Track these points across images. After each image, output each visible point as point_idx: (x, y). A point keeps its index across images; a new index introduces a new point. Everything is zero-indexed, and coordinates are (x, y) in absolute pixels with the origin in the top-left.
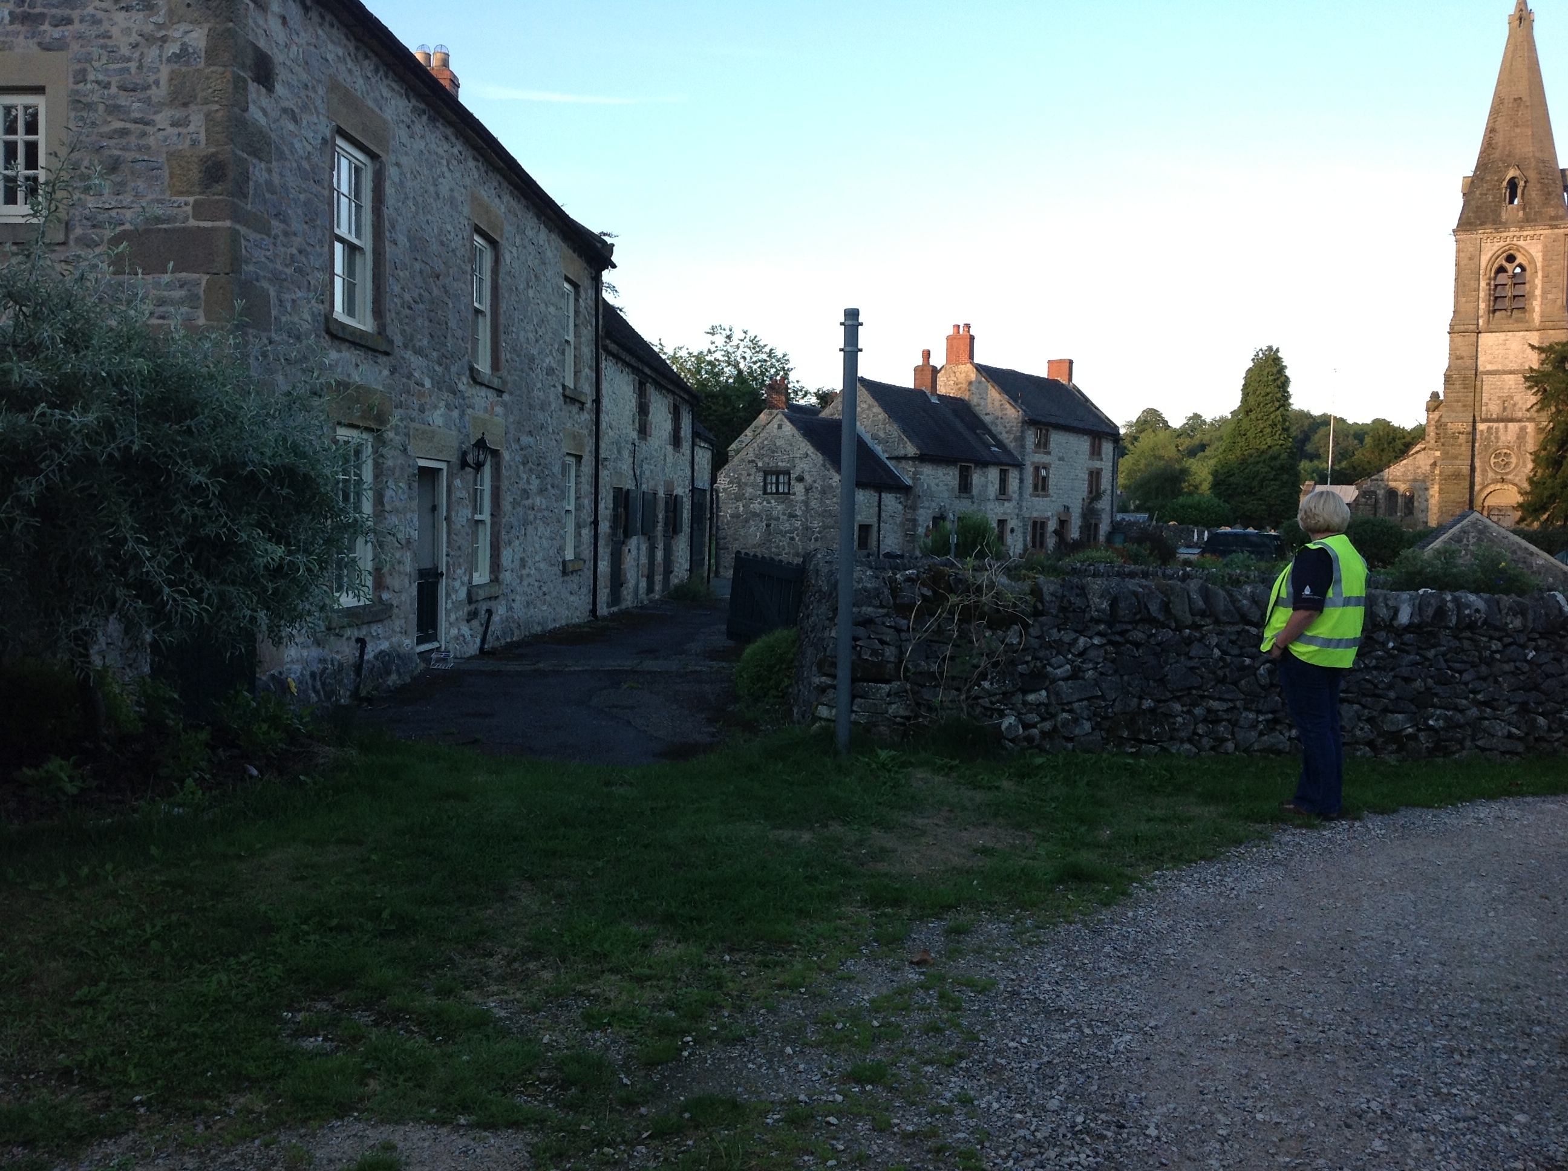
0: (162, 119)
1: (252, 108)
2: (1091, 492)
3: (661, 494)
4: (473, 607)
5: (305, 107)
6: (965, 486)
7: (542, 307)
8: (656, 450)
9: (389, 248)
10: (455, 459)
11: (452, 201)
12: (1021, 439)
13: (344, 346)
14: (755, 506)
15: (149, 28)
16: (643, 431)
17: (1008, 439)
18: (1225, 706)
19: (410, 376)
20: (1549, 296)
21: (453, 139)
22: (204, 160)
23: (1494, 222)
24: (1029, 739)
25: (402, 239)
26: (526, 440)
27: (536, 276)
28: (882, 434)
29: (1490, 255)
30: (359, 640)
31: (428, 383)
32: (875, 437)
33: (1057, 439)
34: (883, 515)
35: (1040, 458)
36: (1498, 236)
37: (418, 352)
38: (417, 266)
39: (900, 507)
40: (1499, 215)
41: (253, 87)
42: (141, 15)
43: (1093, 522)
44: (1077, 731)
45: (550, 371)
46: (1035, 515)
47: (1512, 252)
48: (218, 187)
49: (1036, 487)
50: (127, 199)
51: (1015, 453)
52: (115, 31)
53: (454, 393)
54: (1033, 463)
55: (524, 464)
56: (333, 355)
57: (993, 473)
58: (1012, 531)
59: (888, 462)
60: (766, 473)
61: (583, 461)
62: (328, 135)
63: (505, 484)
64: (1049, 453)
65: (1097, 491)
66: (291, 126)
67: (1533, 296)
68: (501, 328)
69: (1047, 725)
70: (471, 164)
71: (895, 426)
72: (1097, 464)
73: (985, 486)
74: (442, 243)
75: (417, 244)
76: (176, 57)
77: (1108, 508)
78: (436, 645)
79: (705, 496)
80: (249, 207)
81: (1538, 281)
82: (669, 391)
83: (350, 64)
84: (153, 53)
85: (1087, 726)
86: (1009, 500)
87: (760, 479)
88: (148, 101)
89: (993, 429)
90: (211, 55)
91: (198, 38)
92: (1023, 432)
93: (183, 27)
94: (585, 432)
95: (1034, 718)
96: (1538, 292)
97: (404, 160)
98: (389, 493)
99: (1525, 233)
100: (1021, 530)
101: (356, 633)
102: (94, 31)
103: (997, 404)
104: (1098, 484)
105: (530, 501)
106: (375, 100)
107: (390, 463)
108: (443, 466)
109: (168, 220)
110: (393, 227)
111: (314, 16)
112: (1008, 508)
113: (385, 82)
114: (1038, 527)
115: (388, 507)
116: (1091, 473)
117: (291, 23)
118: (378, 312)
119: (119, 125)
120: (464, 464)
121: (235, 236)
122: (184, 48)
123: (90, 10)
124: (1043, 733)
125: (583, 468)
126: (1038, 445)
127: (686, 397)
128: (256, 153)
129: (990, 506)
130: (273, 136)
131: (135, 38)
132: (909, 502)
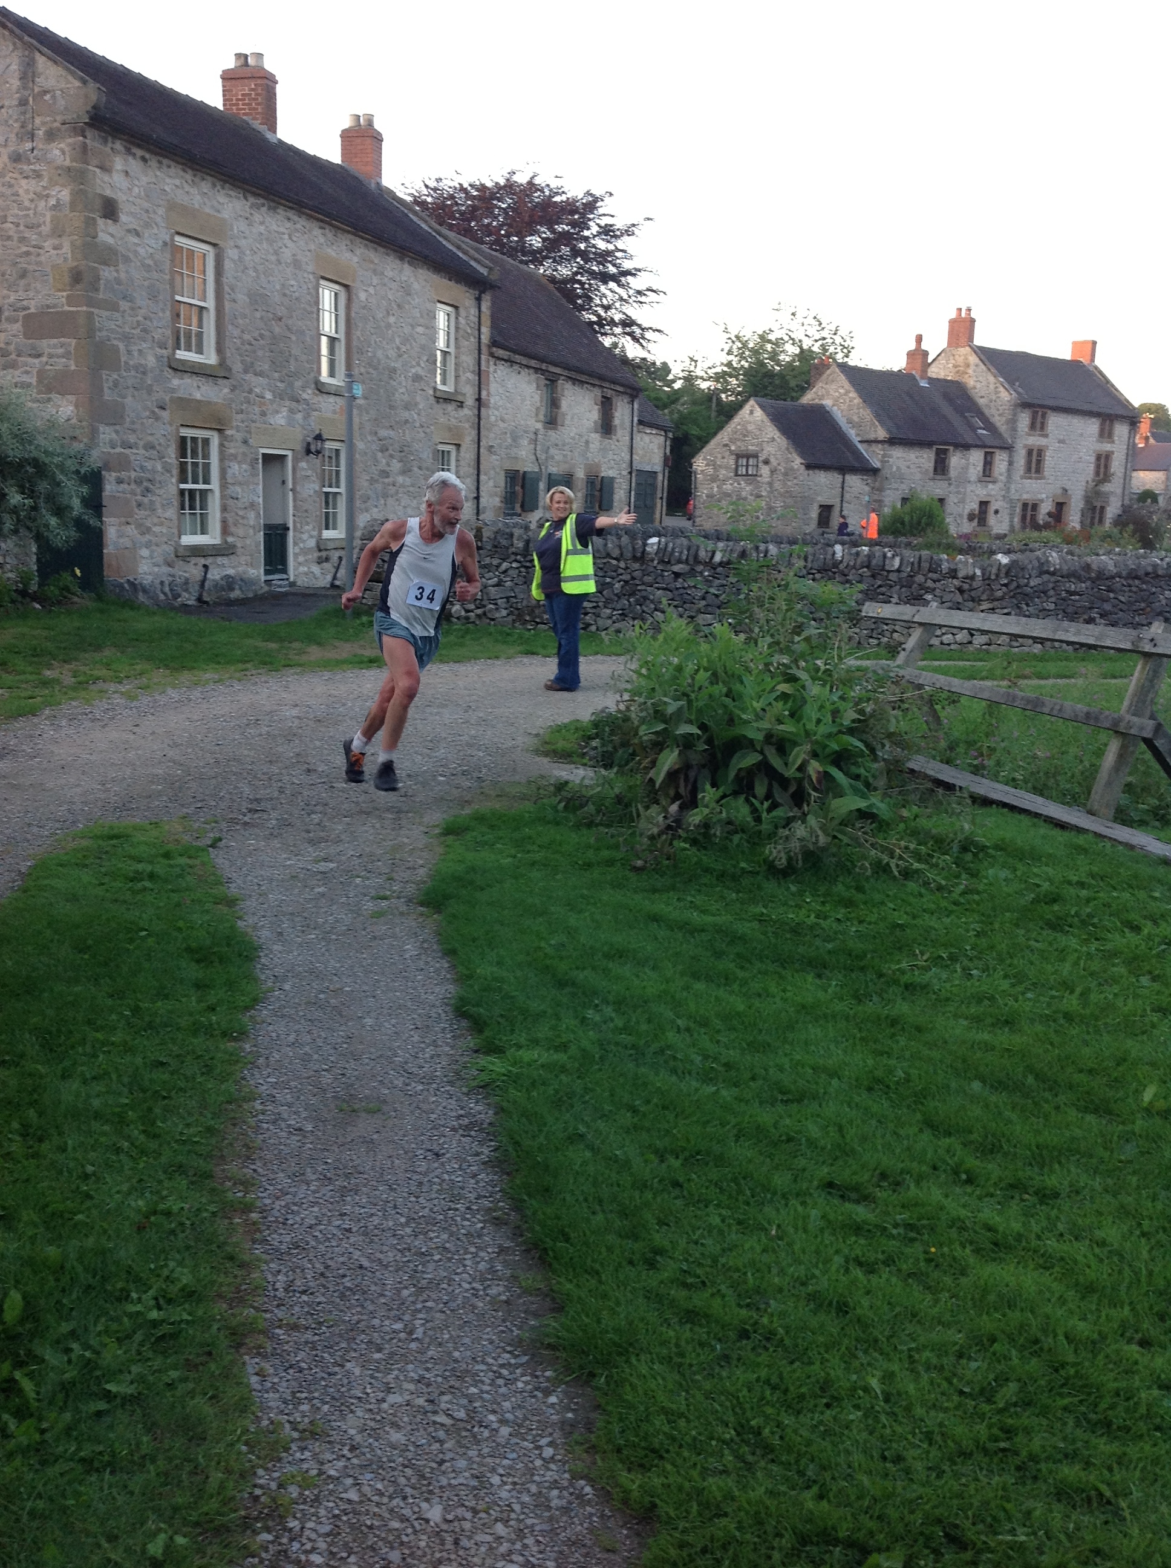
0: (48, 245)
1: (101, 234)
2: (1097, 473)
3: (580, 474)
4: (324, 554)
5: (147, 225)
6: (941, 467)
7: (407, 330)
8: (573, 438)
9: (227, 305)
10: (299, 447)
11: (296, 264)
12: (1013, 422)
13: (186, 375)
14: (727, 487)
15: (39, 189)
16: (552, 421)
17: (999, 422)
18: (591, 605)
19: (250, 391)
21: (296, 218)
22: (71, 270)
24: (467, 618)
25: (242, 297)
26: (383, 433)
27: (399, 306)
28: (856, 419)
30: (205, 567)
31: (269, 396)
32: (850, 421)
33: (1056, 422)
34: (847, 496)
35: (1035, 441)
37: (260, 374)
38: (258, 315)
39: (867, 489)
41: (101, 222)
42: (34, 182)
43: (1098, 505)
44: (497, 615)
45: (417, 378)
46: (1025, 496)
48: (78, 287)
49: (1028, 469)
50: (31, 294)
51: (1005, 436)
52: (21, 191)
53: (298, 401)
54: (1025, 446)
55: (382, 451)
56: (176, 382)
57: (976, 457)
58: (996, 512)
59: (860, 446)
60: (738, 456)
61: (462, 449)
62: (167, 238)
63: (358, 468)
64: (1046, 436)
65: (1105, 474)
66: (136, 240)
68: (354, 350)
69: (479, 611)
70: (317, 232)
71: (868, 411)
72: (1107, 447)
73: (965, 468)
74: (285, 295)
75: (257, 299)
76: (54, 207)
77: (1119, 491)
78: (284, 576)
79: (655, 478)
80: (101, 296)
82: (594, 385)
83: (187, 188)
84: (42, 204)
85: (504, 613)
86: (994, 482)
87: (732, 462)
88: (40, 234)
89: (986, 411)
90: (73, 205)
91: (65, 195)
92: (1015, 415)
93: (57, 188)
94: (467, 425)
95: (472, 606)
97: (243, 243)
98: (230, 472)
100: (1007, 511)
101: (202, 561)
102: (9, 192)
103: (992, 387)
104: (1106, 467)
105: (390, 480)
106: (212, 207)
107: (232, 451)
108: (289, 453)
109: (54, 306)
110: (232, 290)
111: (153, 163)
112: (992, 491)
113: (222, 192)
114: (1029, 509)
115: (229, 480)
116: (1099, 458)
117: (131, 174)
118: (220, 350)
119: (25, 249)
120: (308, 452)
121: (90, 316)
122: (58, 200)
123: (7, 179)
124: (478, 616)
125: (462, 454)
126: (1033, 426)
127: (621, 389)
128: (105, 263)
129: (970, 488)
130: (120, 249)
131: (32, 196)
132: (877, 484)
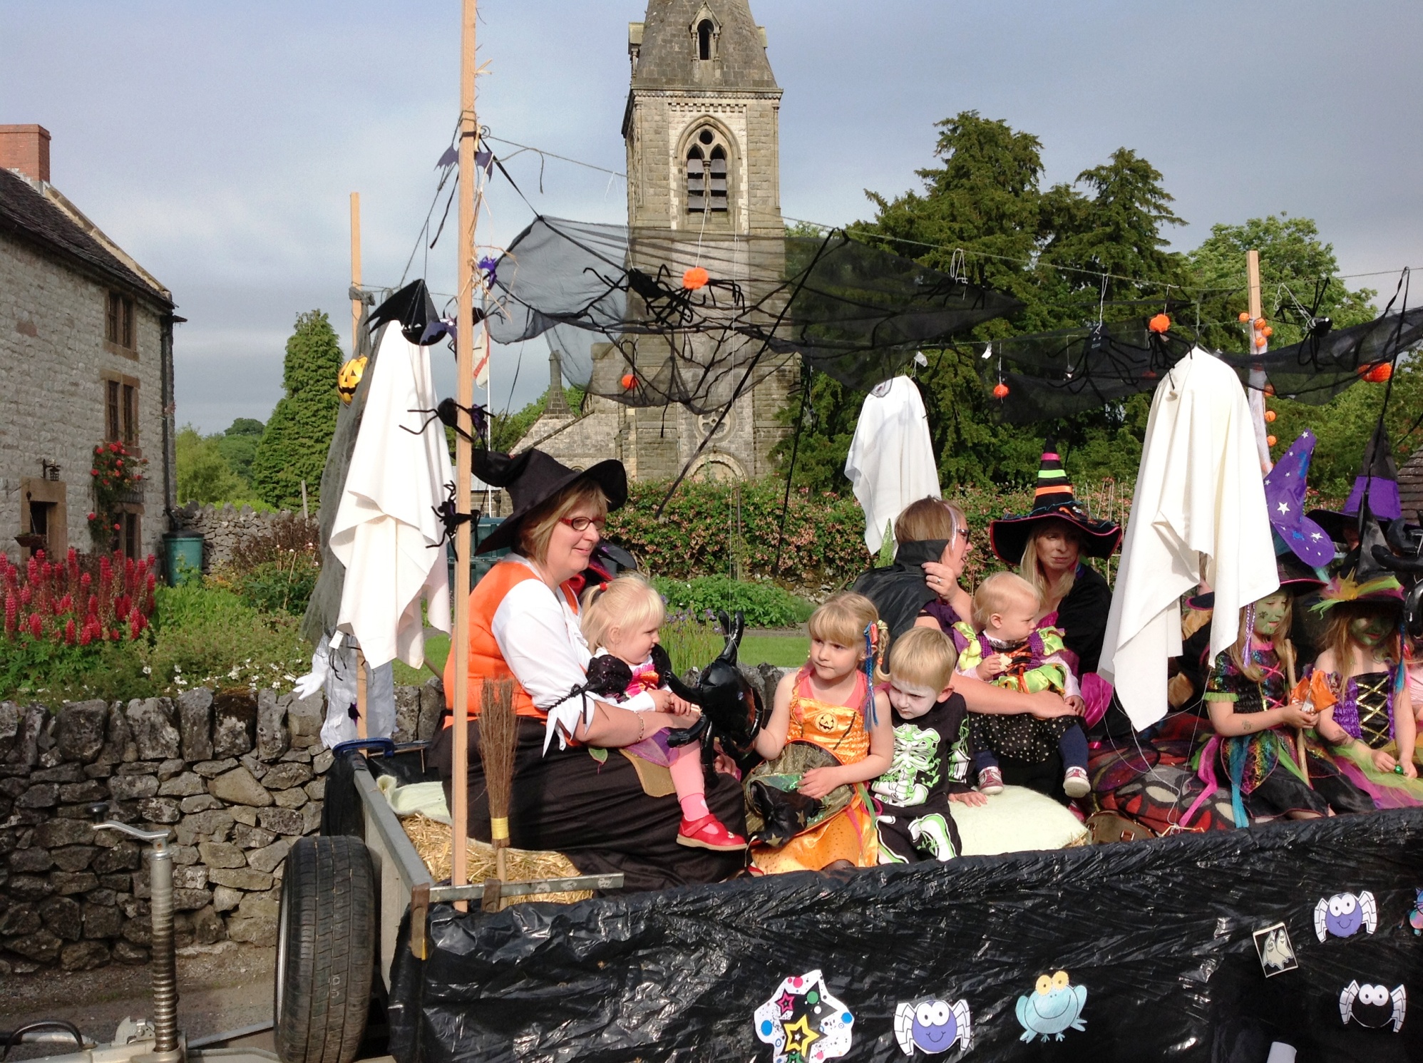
2: (113, 429)
20: (759, 193)
23: (685, 81)
29: (681, 128)
36: (691, 102)
40: (690, 72)
43: (123, 509)
47: (707, 127)
65: (128, 432)
67: (737, 191)
72: (125, 367)
81: (743, 170)
96: (744, 187)
99: (724, 102)
104: (128, 414)
116: (111, 389)
